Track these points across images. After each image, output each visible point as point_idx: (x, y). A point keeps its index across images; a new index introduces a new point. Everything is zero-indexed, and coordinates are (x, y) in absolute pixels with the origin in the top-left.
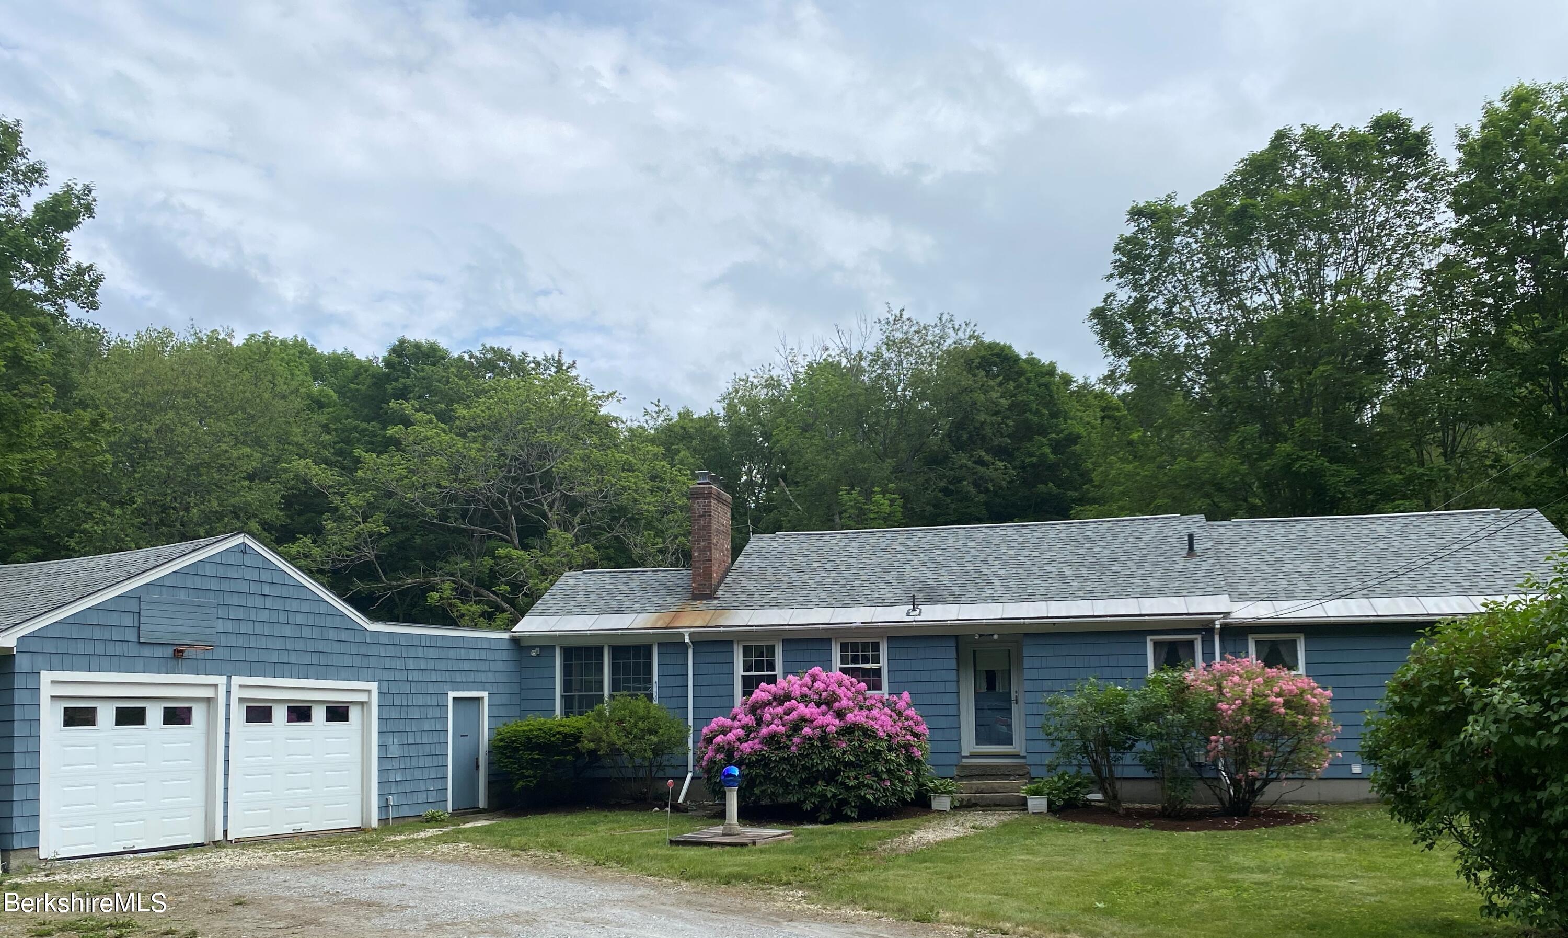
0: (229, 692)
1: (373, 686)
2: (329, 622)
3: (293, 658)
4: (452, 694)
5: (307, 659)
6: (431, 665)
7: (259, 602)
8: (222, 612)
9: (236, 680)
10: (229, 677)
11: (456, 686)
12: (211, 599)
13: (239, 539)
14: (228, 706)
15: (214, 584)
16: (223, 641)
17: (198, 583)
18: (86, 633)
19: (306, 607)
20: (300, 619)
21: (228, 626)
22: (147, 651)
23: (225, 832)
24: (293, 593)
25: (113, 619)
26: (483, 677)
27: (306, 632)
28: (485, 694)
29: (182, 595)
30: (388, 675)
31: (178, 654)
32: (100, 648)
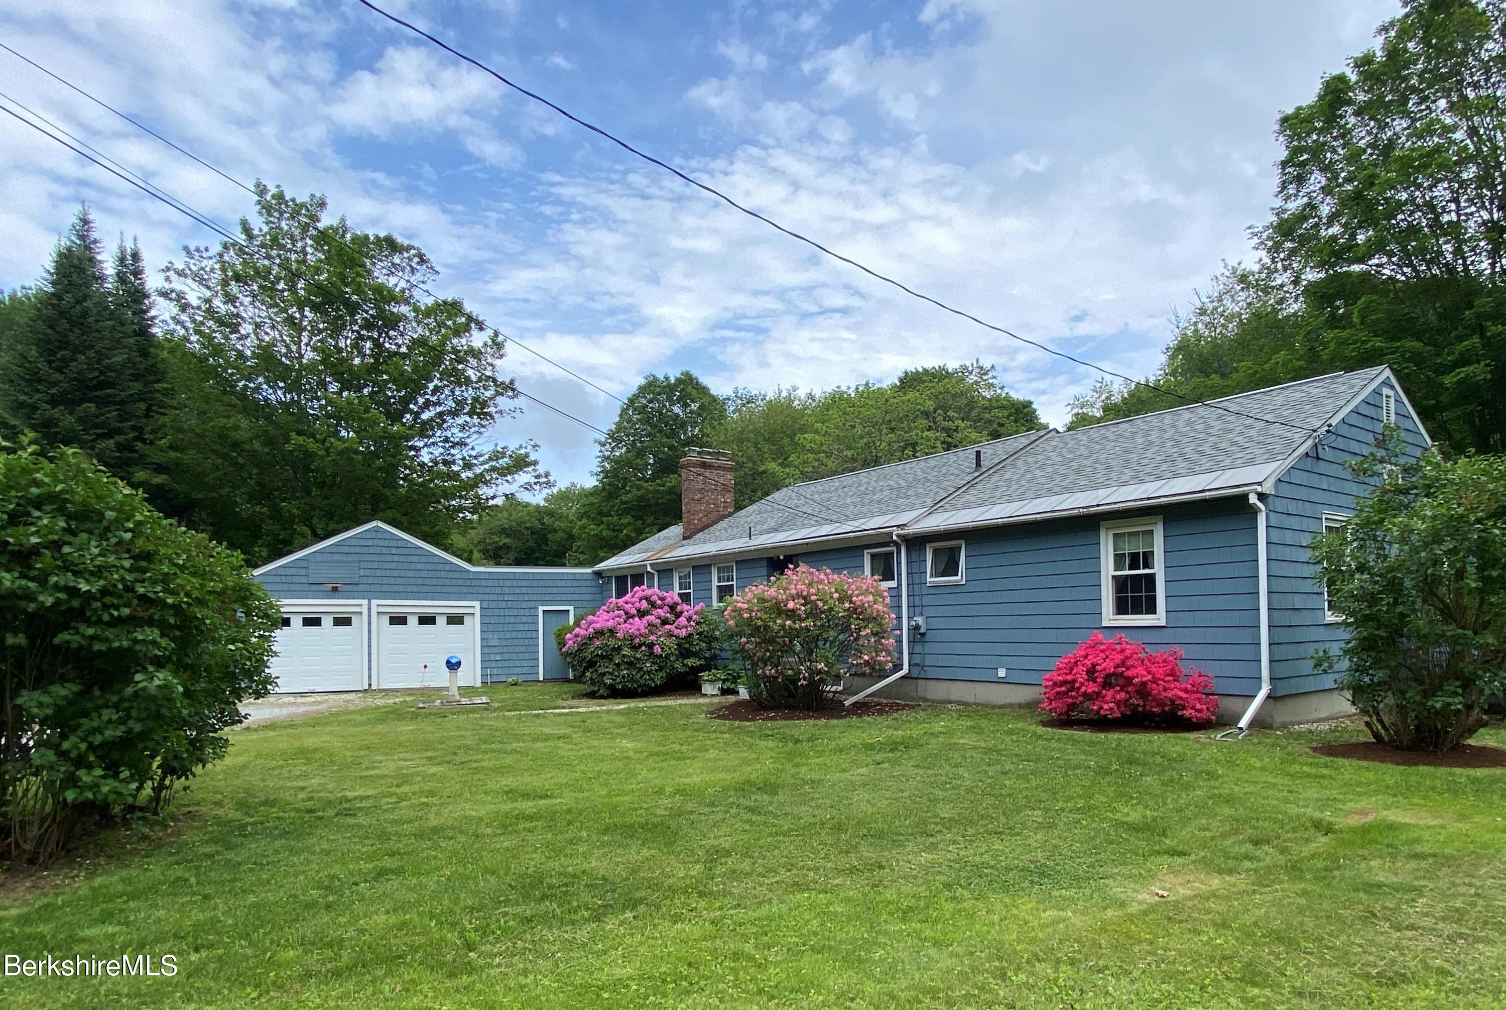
0: (369, 609)
1: (477, 604)
2: (441, 567)
3: (415, 589)
4: (541, 609)
5: (425, 589)
6: (524, 590)
7: (389, 558)
8: (363, 565)
9: (375, 602)
10: (370, 600)
11: (545, 602)
12: (356, 558)
13: (374, 524)
14: (369, 616)
15: (357, 550)
16: (365, 580)
17: (346, 549)
18: (278, 579)
19: (423, 559)
20: (419, 566)
21: (368, 572)
22: (314, 588)
23: (370, 685)
24: (413, 551)
25: (293, 571)
26: (570, 597)
27: (423, 574)
28: (571, 608)
29: (337, 557)
30: (486, 597)
31: (335, 589)
32: (286, 587)
